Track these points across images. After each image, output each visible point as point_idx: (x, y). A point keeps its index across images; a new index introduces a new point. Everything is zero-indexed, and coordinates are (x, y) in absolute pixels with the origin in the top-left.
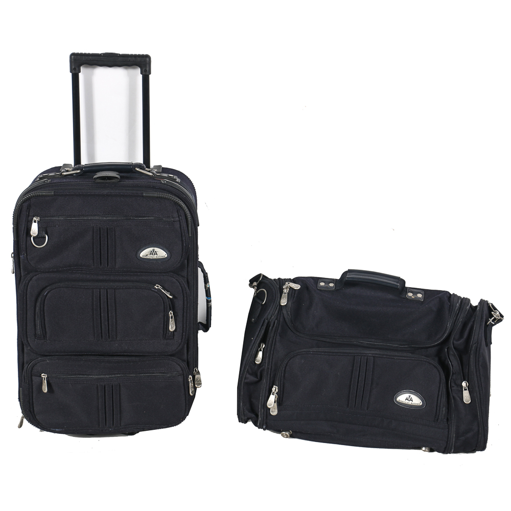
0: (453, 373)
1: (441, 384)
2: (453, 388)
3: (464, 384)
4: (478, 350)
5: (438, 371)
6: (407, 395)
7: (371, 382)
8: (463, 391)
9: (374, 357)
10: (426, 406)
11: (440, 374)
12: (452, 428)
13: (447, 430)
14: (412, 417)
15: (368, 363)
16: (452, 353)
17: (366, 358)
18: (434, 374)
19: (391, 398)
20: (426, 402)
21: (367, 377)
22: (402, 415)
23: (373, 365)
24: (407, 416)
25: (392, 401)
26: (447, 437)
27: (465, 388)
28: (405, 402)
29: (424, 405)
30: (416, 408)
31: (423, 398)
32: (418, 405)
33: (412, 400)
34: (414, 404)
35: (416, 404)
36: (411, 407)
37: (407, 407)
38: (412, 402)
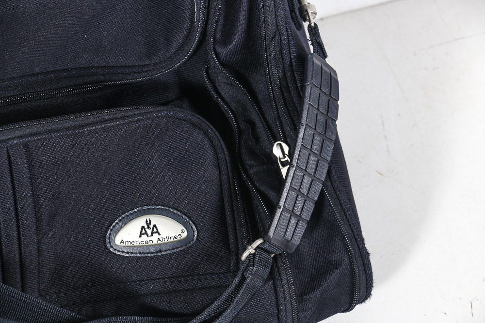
2: (252, 171)
3: (277, 152)
5: (206, 133)
6: (140, 222)
7: (35, 216)
8: (280, 169)
9: (26, 146)
10: (198, 236)
11: (212, 142)
12: (283, 275)
13: (271, 283)
14: (167, 278)
15: (14, 166)
16: (222, 78)
17: (5, 155)
18: (198, 144)
19: (97, 243)
20: (196, 226)
21: (21, 206)
22: (139, 281)
23: (29, 167)
24: (154, 280)
25: (103, 250)
26: (274, 302)
27: (282, 160)
28: (142, 243)
29: (194, 236)
30: (174, 249)
31: (186, 218)
32: (179, 238)
33: (158, 232)
34: (166, 240)
35: (172, 238)
36: (160, 251)
37: (149, 253)
38: (160, 237)
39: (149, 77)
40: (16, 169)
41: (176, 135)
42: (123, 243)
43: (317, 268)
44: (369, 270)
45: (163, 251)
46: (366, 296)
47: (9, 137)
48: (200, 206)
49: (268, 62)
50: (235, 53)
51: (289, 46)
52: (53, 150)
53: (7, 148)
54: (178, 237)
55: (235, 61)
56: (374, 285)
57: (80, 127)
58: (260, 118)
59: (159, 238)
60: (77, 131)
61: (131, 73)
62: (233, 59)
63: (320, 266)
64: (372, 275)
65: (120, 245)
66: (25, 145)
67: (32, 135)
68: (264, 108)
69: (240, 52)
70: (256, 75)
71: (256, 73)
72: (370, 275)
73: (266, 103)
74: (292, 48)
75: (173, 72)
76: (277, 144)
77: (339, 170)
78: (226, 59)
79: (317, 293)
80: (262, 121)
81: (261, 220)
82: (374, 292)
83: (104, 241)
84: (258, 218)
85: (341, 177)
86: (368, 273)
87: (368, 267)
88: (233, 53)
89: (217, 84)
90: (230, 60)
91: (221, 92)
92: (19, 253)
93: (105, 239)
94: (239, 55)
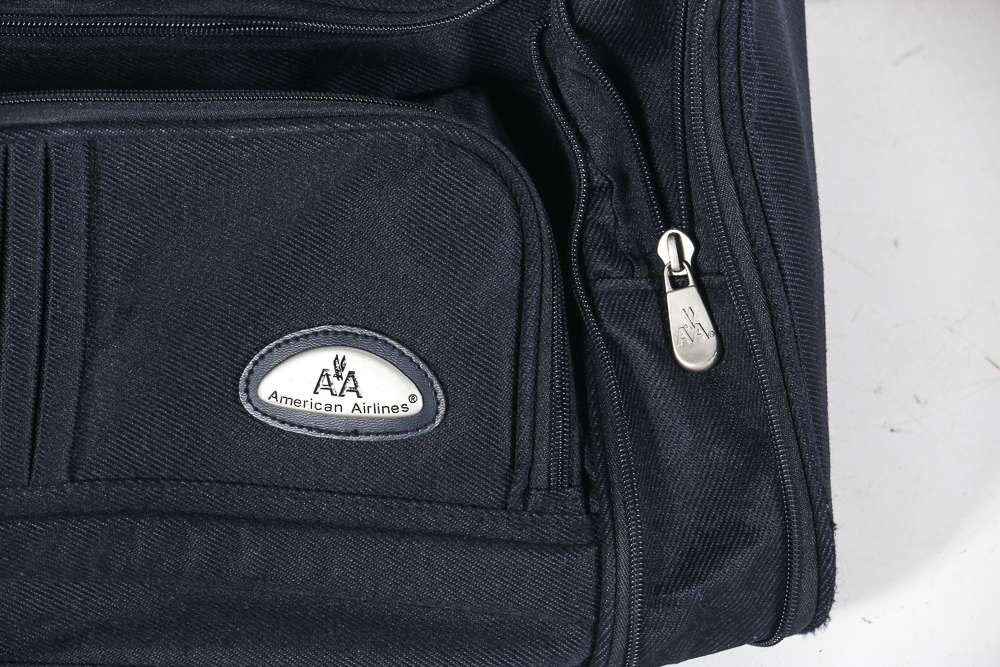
0: (591, 190)
1: (533, 270)
2: (601, 286)
3: (666, 250)
4: (729, 27)
5: (506, 184)
6: (322, 359)
7: (86, 303)
8: (666, 294)
9: (91, 145)
10: (445, 415)
11: (517, 207)
12: (621, 539)
13: (592, 551)
14: (361, 495)
15: (56, 186)
16: (572, 59)
17: (40, 157)
18: (485, 206)
19: (219, 387)
20: (445, 392)
21: (57, 275)
22: (298, 489)
23: (88, 193)
24: (332, 493)
25: (229, 405)
26: (591, 595)
27: (675, 274)
28: (318, 406)
29: (437, 413)
30: (387, 434)
31: (427, 370)
32: (401, 413)
33: (355, 389)
34: (372, 410)
35: (386, 410)
36: (356, 433)
37: (330, 432)
38: (360, 402)
39: (405, 26)
40: (58, 192)
41: (436, 176)
42: (276, 398)
43: (707, 534)
44: (828, 562)
45: (361, 434)
46: (815, 617)
47: (54, 120)
48: (463, 350)
49: (683, 44)
50: (613, 8)
51: (740, 16)
52: (151, 165)
53: (46, 144)
54: (401, 409)
55: (607, 28)
56: (836, 597)
57: (219, 123)
58: (642, 167)
59: (356, 405)
60: (212, 132)
61: (369, 10)
62: (606, 21)
63: (715, 530)
64: (835, 575)
65: (267, 401)
66: (89, 142)
67: (105, 123)
68: (657, 145)
69: (623, 10)
70: (651, 66)
71: (653, 63)
72: (829, 572)
73: (663, 134)
74: (745, 24)
75: (465, 24)
76: (670, 236)
77: (800, 321)
78: (589, 19)
79: (696, 592)
80: (644, 176)
81: (597, 403)
82: (835, 612)
83: (235, 384)
84: (592, 398)
85: (803, 338)
86: (825, 568)
87: (826, 554)
88: (607, 9)
89: (557, 72)
90: (598, 24)
91: (563, 91)
92: (35, 379)
93: (239, 380)
94: (621, 15)
